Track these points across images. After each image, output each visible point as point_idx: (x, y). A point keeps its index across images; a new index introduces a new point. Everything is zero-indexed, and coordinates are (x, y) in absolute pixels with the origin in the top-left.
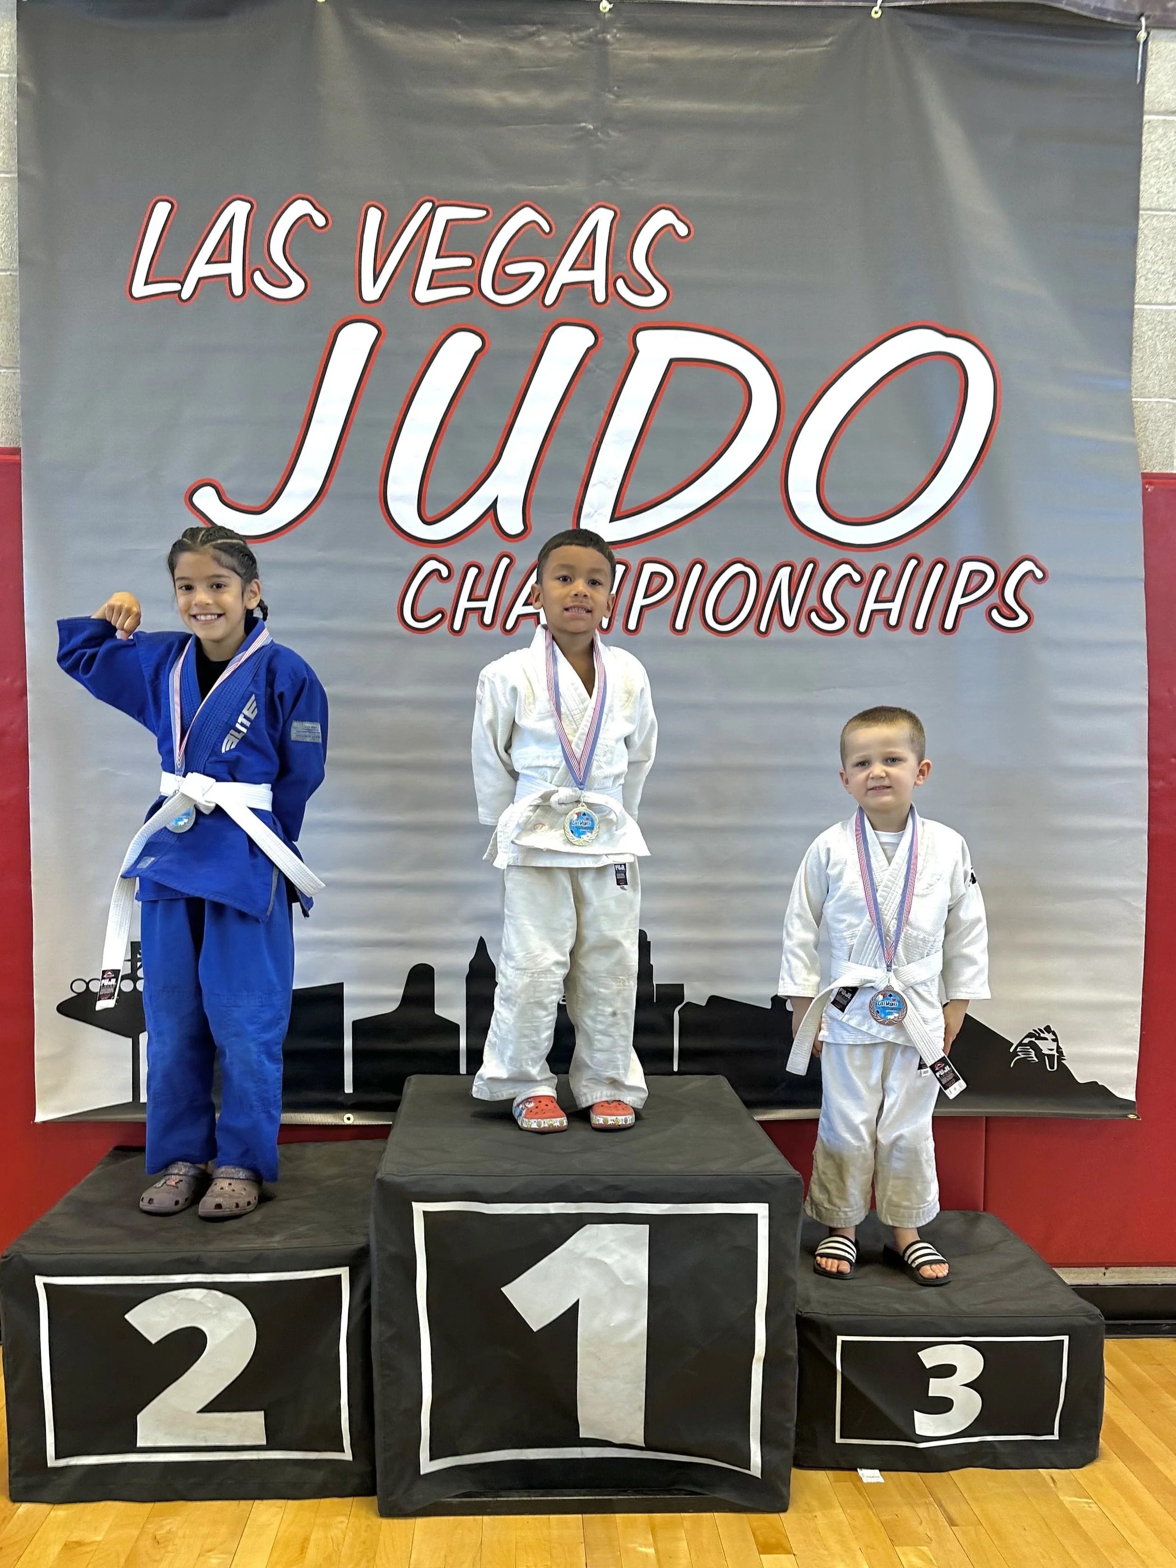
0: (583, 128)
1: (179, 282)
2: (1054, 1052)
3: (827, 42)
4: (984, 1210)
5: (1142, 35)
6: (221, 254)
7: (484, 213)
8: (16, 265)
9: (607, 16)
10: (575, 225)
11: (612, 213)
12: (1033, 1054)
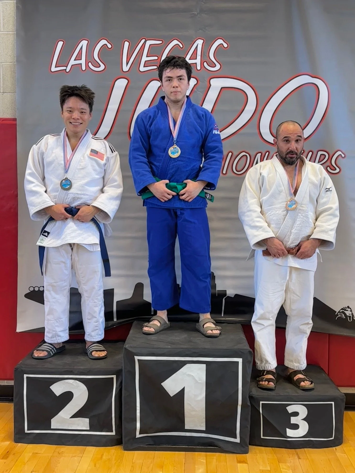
0: (193, 14)
1: (65, 66)
2: (351, 315)
6: (79, 57)
7: (161, 42)
8: (15, 61)
10: (191, 45)
11: (202, 41)
12: (343, 315)
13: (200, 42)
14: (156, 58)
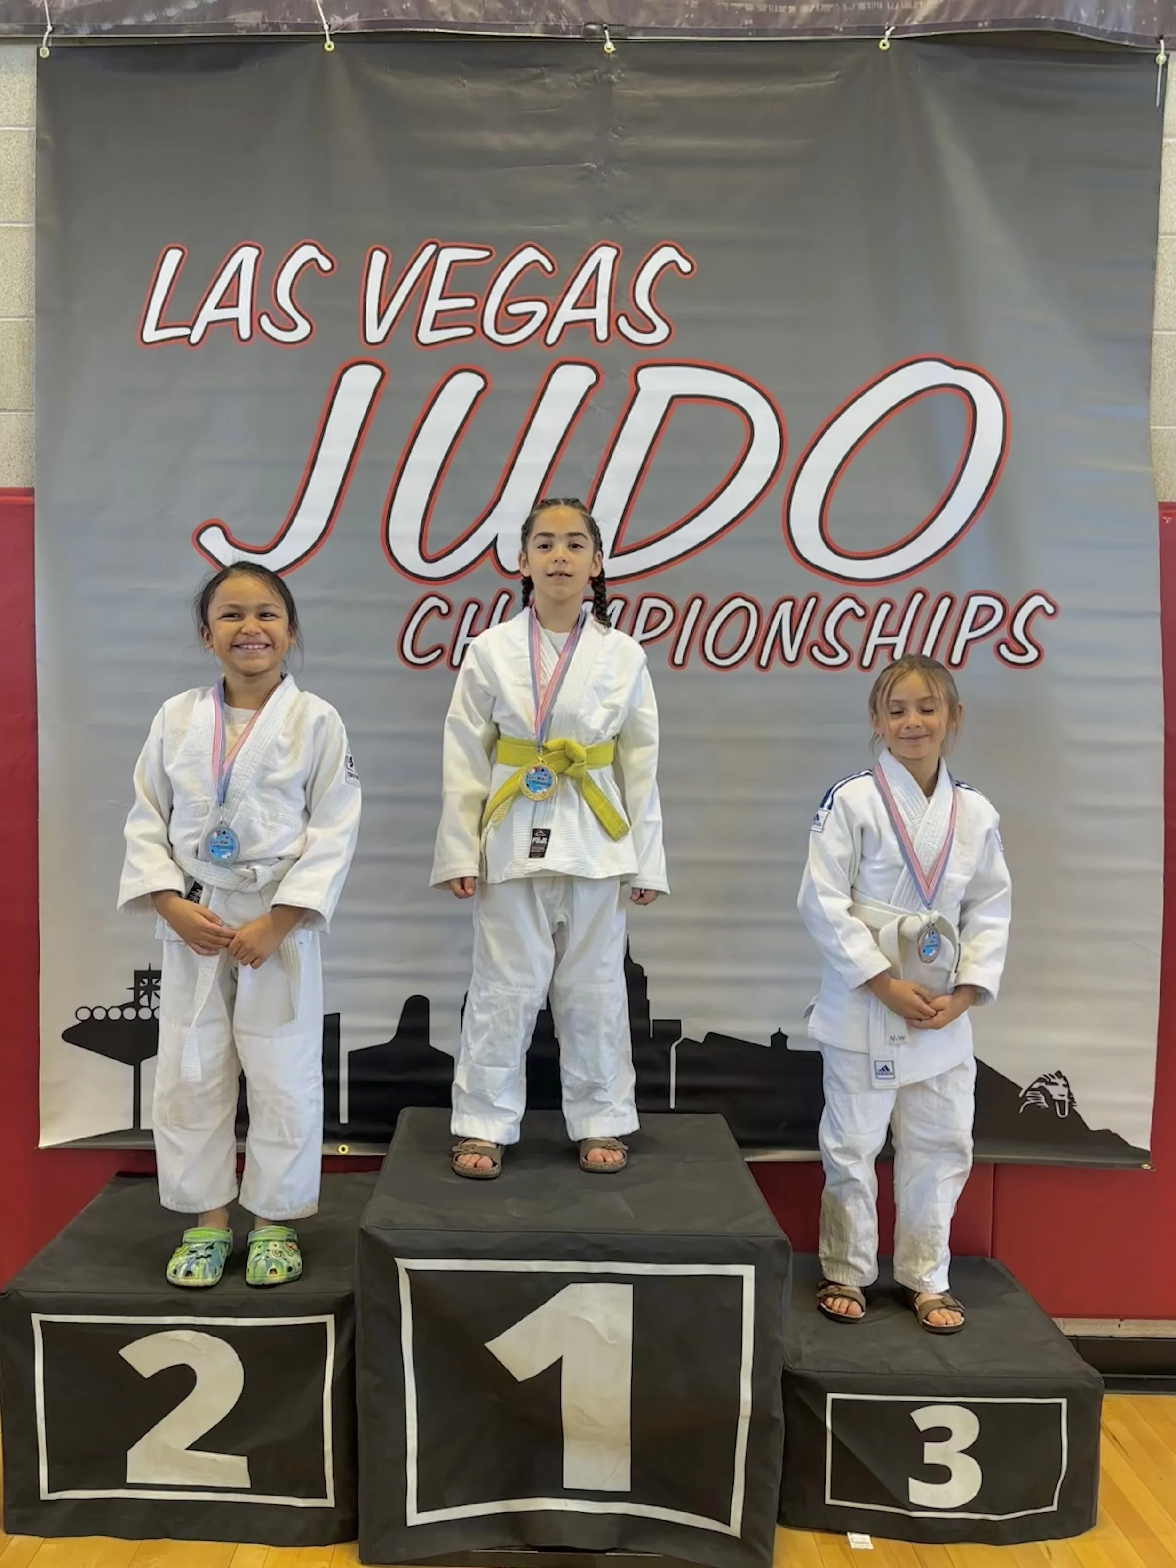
0: (586, 168)
1: (187, 327)
2: (1065, 1098)
3: (834, 75)
4: (992, 1257)
5: (1161, 58)
6: (230, 299)
7: (487, 254)
8: (33, 312)
9: (611, 56)
10: (578, 264)
11: (614, 252)
12: (1043, 1100)
13: (605, 256)
14: (470, 302)
